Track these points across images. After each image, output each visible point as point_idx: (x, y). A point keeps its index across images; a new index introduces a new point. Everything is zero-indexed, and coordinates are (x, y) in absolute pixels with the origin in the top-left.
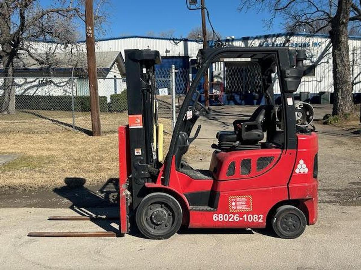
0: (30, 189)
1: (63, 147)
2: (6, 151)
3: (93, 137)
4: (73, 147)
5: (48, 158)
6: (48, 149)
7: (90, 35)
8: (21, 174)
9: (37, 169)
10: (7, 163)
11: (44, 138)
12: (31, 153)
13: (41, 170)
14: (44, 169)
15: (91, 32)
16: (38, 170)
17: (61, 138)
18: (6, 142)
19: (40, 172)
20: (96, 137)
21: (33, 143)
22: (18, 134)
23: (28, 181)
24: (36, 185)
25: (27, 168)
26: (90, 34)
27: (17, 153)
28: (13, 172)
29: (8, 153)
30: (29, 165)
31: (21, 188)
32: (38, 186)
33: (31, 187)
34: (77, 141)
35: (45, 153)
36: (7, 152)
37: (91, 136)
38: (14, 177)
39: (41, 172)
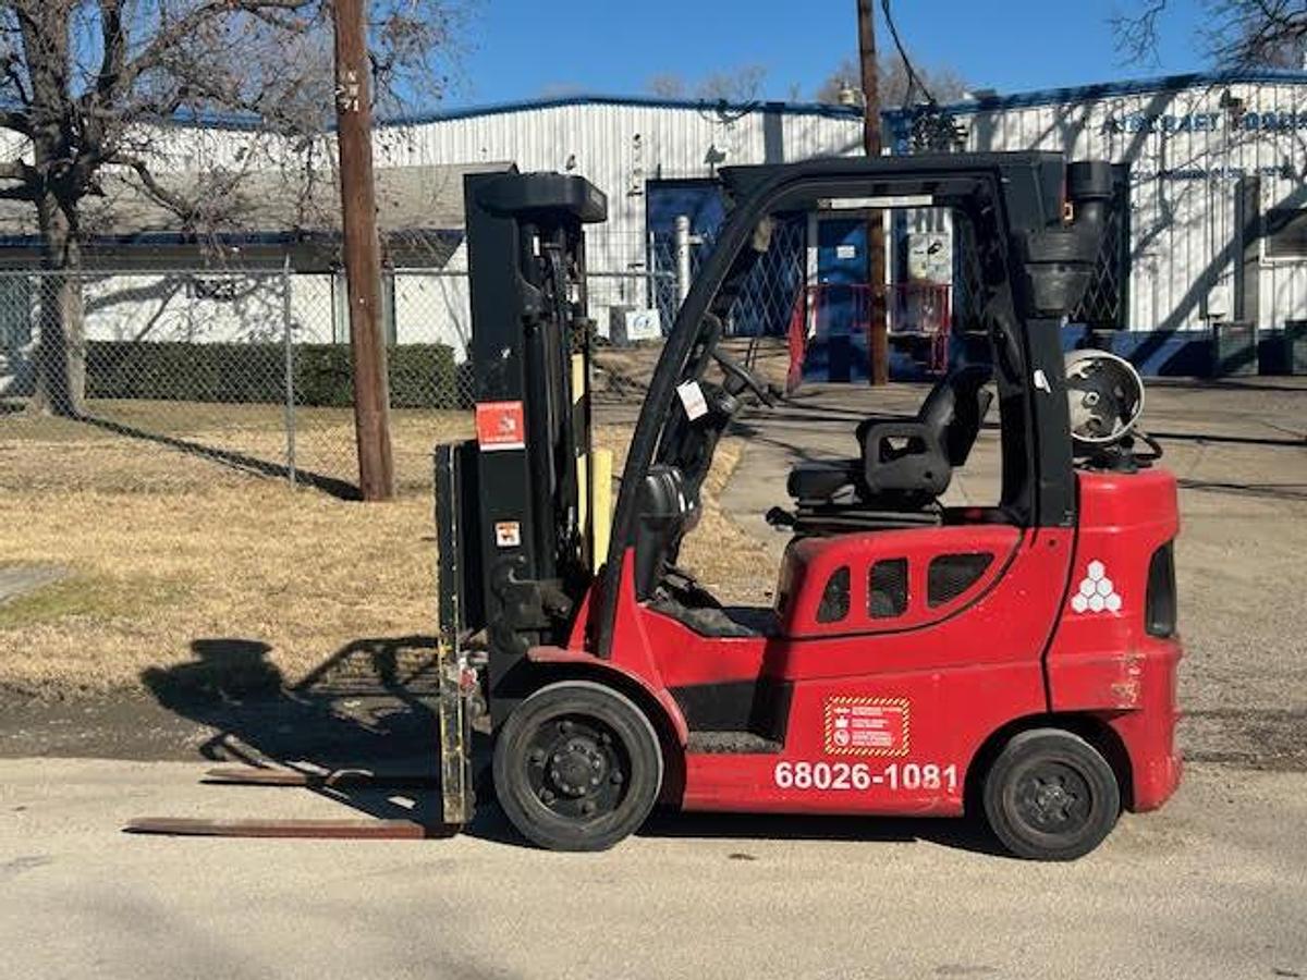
0: (80, 693)
1: (239, 540)
2: (15, 556)
3: (363, 504)
4: (274, 544)
5: (168, 582)
6: (180, 550)
7: (352, 106)
8: (56, 637)
9: (115, 622)
10: (12, 598)
11: (175, 509)
12: (108, 564)
13: (130, 626)
14: (143, 623)
15: (354, 90)
16: (119, 625)
17: (238, 508)
18: (27, 524)
19: (126, 632)
20: (373, 505)
21: (129, 529)
22: (78, 495)
23: (76, 665)
24: (105, 683)
25: (82, 617)
26: (353, 99)
27: (56, 562)
28: (25, 632)
29: (22, 565)
30: (92, 608)
31: (47, 692)
32: (110, 682)
33: (83, 688)
34: (295, 520)
35: (163, 566)
36: (22, 561)
37: (356, 503)
38: (27, 649)
39: (132, 633)
